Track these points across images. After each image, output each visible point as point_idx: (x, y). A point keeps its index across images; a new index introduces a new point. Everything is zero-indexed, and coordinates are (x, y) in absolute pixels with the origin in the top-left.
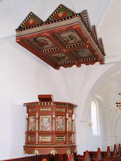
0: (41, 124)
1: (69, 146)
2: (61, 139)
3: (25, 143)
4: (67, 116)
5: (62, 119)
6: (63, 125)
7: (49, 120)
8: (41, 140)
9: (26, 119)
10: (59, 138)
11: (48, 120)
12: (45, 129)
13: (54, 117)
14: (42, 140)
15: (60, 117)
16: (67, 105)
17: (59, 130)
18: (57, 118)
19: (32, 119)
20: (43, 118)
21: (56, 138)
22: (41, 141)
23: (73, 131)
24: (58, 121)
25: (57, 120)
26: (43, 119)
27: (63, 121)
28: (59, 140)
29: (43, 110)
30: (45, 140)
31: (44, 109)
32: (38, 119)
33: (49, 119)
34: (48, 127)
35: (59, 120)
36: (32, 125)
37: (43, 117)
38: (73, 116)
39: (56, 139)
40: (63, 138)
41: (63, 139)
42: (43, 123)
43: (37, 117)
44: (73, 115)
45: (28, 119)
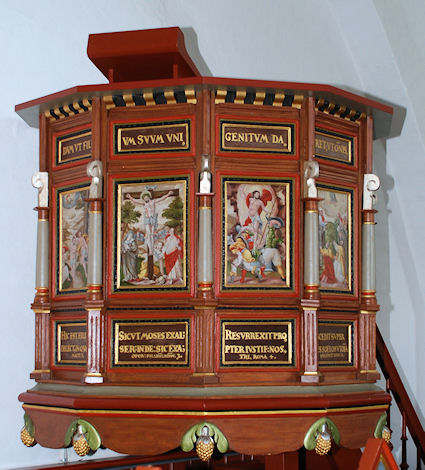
0: (124, 242)
1: (325, 398)
2: (264, 349)
3: (32, 369)
4: (310, 182)
5: (270, 208)
6: (278, 247)
7: (174, 214)
8: (124, 349)
9: (39, 209)
10: (248, 336)
11: (166, 214)
12: (150, 275)
13: (205, 187)
14: (132, 349)
15: (259, 188)
16: (305, 104)
17: (253, 283)
18: (233, 194)
19: (73, 211)
20: (133, 201)
21: (230, 335)
22: (122, 356)
23: (368, 288)
24: (242, 221)
25: (229, 210)
26: (136, 209)
27: (279, 216)
28: (252, 349)
29: (132, 141)
30: (149, 349)
31: (140, 138)
32: (102, 209)
33: (176, 205)
34: (170, 260)
35: (244, 212)
36: (73, 248)
37: (136, 195)
38: (371, 182)
39: (227, 348)
40: (281, 336)
41: (281, 349)
42: (135, 231)
43: (94, 192)
44: (368, 177)
45: (49, 213)
